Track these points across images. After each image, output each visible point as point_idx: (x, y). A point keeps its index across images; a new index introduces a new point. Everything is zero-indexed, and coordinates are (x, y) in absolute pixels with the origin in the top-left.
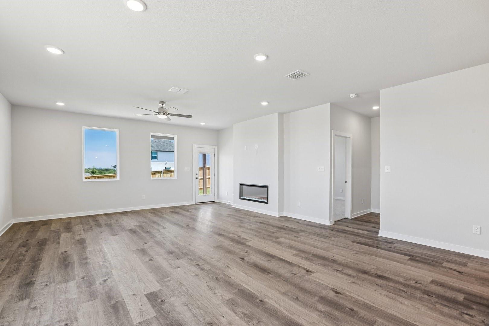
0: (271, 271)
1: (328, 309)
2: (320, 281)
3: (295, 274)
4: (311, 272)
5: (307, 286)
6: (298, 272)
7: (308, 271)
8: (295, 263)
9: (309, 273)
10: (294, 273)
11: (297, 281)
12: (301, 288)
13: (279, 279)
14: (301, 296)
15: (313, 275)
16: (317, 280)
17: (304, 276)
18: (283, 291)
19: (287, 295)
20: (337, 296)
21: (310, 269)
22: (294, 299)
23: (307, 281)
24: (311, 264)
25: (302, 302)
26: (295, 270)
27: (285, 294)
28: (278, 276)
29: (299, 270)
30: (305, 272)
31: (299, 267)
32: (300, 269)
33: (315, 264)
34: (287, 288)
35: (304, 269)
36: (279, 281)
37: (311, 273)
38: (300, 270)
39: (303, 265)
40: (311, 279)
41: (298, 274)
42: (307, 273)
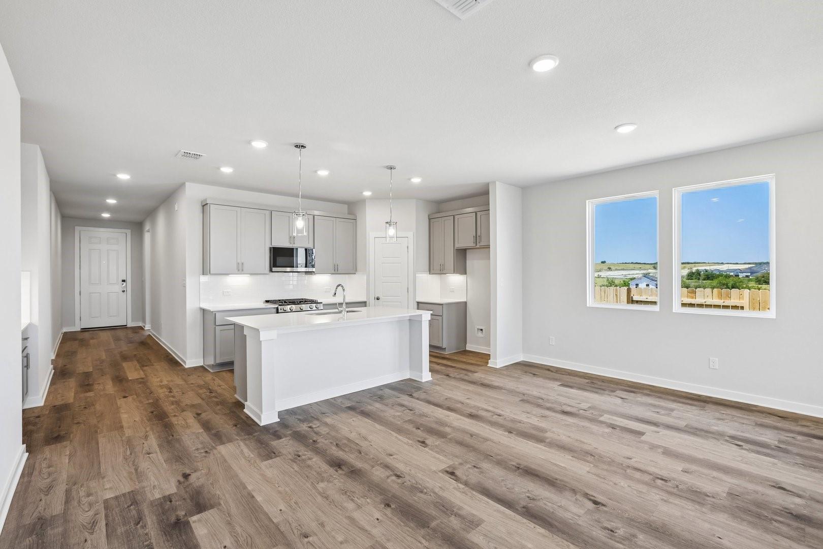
0: (516, 471)
1: (441, 429)
2: (438, 456)
3: (474, 466)
4: (447, 472)
5: (457, 450)
6: (469, 470)
7: (452, 474)
8: (474, 493)
9: (450, 470)
10: (475, 469)
11: (471, 457)
12: (467, 446)
13: (499, 457)
14: (467, 439)
15: (443, 466)
16: (441, 457)
17: (461, 464)
18: (489, 442)
19: (484, 438)
20: (426, 439)
21: (447, 477)
22: (474, 435)
23: (457, 457)
24: (441, 493)
25: (467, 433)
26: (474, 477)
27: (486, 440)
28: (501, 463)
29: (468, 476)
30: (458, 473)
31: (466, 484)
32: (465, 478)
33: (435, 493)
34: (484, 447)
35: (457, 479)
36: (498, 455)
37: (448, 469)
38: (465, 475)
39: (458, 489)
40: (449, 459)
41: (469, 468)
42: (454, 468)
